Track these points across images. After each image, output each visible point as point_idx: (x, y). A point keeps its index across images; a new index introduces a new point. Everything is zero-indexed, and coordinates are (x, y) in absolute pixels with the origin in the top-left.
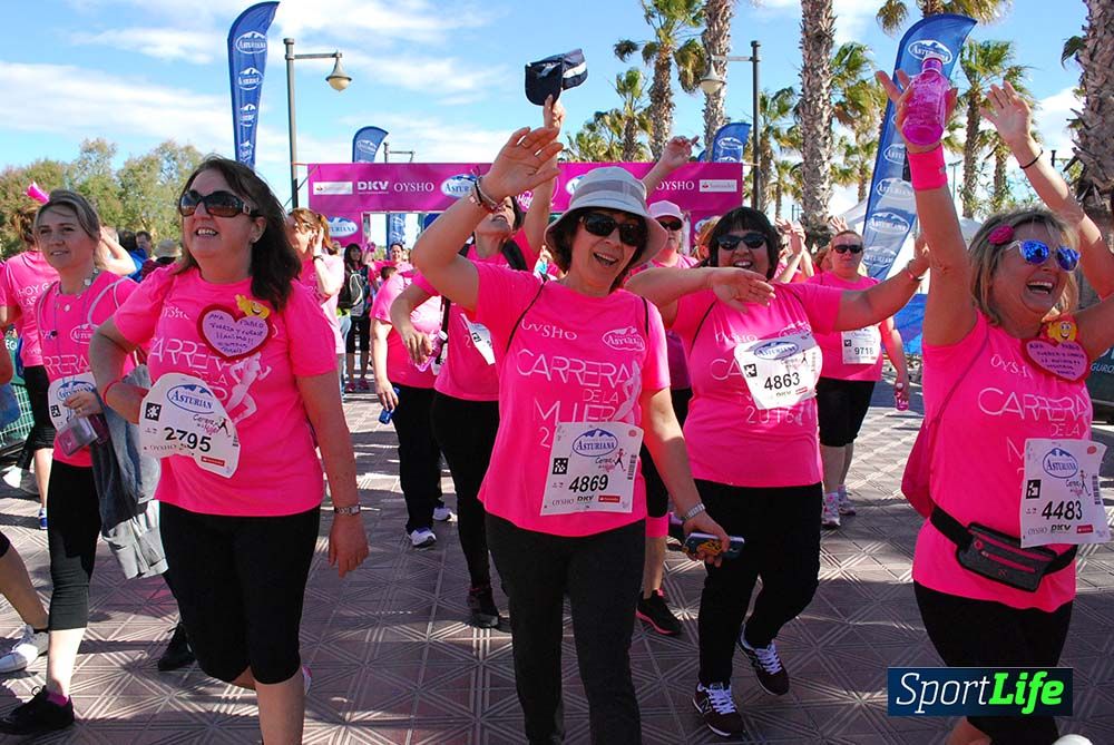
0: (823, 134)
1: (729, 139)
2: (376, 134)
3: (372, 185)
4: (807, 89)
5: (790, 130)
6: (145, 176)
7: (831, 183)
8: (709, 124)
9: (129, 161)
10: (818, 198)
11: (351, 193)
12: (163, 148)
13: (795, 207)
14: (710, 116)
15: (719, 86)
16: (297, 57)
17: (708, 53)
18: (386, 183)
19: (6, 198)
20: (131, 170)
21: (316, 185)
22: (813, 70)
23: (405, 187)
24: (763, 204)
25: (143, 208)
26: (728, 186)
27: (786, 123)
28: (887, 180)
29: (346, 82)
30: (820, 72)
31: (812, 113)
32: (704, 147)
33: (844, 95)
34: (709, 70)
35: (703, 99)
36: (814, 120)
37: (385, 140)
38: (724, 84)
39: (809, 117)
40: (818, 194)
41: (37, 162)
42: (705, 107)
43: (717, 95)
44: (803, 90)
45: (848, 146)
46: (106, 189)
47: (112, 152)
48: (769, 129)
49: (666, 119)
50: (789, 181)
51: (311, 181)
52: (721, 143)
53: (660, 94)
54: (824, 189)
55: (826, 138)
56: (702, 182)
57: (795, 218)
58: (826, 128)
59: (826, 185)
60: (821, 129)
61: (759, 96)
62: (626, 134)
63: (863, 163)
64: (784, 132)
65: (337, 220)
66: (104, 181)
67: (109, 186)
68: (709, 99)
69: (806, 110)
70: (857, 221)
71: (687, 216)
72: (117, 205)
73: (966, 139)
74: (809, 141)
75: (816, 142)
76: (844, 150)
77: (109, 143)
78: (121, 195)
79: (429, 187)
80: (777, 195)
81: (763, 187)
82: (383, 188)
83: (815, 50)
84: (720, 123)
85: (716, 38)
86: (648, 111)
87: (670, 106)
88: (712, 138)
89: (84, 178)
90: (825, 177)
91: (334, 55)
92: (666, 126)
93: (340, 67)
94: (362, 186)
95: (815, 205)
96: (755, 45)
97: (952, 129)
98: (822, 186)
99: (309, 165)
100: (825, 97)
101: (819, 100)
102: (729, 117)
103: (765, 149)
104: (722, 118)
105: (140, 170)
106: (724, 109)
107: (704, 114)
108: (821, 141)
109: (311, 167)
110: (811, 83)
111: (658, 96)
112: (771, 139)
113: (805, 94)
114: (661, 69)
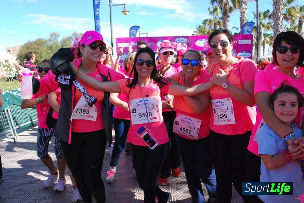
0: (281, 24)
1: (247, 27)
2: (136, 28)
3: (135, 44)
4: (275, 10)
6: (68, 42)
8: (242, 22)
9: (64, 38)
12: (74, 34)
13: (270, 48)
14: (242, 20)
19: (28, 50)
20: (64, 41)
21: (119, 44)
22: (277, 3)
24: (259, 47)
26: (248, 42)
27: (266, 21)
29: (127, 13)
30: (279, 4)
31: (277, 17)
33: (286, 11)
34: (242, 5)
35: (240, 14)
36: (277, 20)
37: (139, 30)
38: (246, 9)
39: (276, 19)
41: (37, 39)
42: (240, 17)
43: (244, 13)
44: (273, 10)
45: (287, 28)
46: (57, 46)
47: (59, 36)
48: (261, 23)
49: (227, 21)
50: (268, 39)
51: (117, 43)
55: (281, 25)
56: (239, 41)
57: (269, 52)
60: (280, 22)
61: (259, 12)
62: (214, 26)
64: (266, 24)
66: (56, 44)
67: (58, 45)
68: (241, 14)
69: (274, 16)
71: (235, 51)
74: (275, 26)
77: (58, 33)
79: (153, 44)
80: (264, 44)
84: (245, 22)
86: (222, 18)
87: (229, 16)
88: (242, 26)
89: (51, 43)
91: (124, 5)
92: (227, 23)
93: (126, 8)
94: (132, 44)
100: (281, 12)
101: (279, 13)
102: (248, 20)
103: (260, 30)
104: (246, 20)
105: (66, 41)
106: (246, 17)
107: (240, 19)
108: (280, 26)
109: (117, 39)
110: (276, 8)
111: (225, 14)
112: (261, 26)
113: (274, 11)
114: (226, 5)
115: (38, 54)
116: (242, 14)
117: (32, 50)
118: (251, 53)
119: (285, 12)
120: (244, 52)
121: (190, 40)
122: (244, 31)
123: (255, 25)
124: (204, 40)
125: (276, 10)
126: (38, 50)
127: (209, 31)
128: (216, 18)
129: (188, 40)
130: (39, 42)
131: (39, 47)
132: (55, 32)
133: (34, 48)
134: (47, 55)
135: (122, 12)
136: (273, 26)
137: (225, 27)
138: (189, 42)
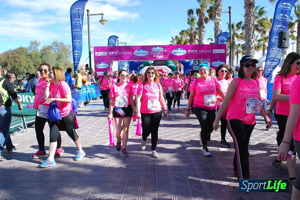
0: (252, 34)
1: (222, 37)
2: (115, 38)
3: (113, 53)
5: (241, 34)
6: (48, 51)
7: (254, 50)
8: (216, 32)
9: (44, 47)
10: (250, 54)
11: (106, 55)
12: (54, 43)
14: (216, 29)
15: (219, 21)
16: (91, 15)
18: (117, 52)
20: (44, 50)
21: (96, 53)
22: (248, 15)
23: (122, 53)
24: (233, 57)
25: (47, 60)
26: (222, 51)
27: (240, 32)
28: (273, 48)
29: (105, 22)
30: (251, 15)
32: (214, 40)
33: (258, 23)
34: (216, 16)
36: (249, 30)
37: (117, 39)
39: (247, 29)
40: (250, 53)
42: (214, 27)
43: (218, 23)
46: (37, 55)
47: (39, 44)
48: (234, 34)
49: (202, 31)
50: (241, 50)
51: (95, 51)
52: (219, 38)
53: (200, 24)
54: (252, 52)
55: (253, 36)
56: (214, 50)
58: (253, 33)
59: (253, 50)
61: (231, 24)
62: (190, 36)
63: (264, 44)
64: (239, 34)
65: (102, 63)
66: (36, 53)
67: (37, 54)
68: (215, 25)
70: (263, 61)
71: (209, 60)
72: (40, 60)
73: (297, 35)
74: (247, 37)
75: (249, 37)
78: (41, 57)
79: (130, 53)
80: (237, 53)
81: (233, 52)
82: (116, 54)
83: (249, 9)
84: (219, 32)
85: (218, 6)
87: (204, 27)
88: (217, 37)
89: (31, 52)
90: (252, 48)
91: (102, 14)
92: (202, 34)
93: (103, 18)
94: (110, 53)
96: (230, 8)
97: (292, 32)
98: (251, 51)
100: (252, 23)
101: (250, 24)
102: (222, 31)
103: (233, 40)
104: (220, 30)
105: (47, 49)
106: (220, 28)
107: (214, 29)
108: (251, 37)
109: (95, 48)
110: (248, 19)
111: (200, 25)
112: (235, 37)
113: (246, 22)
114: (201, 16)
115: (17, 62)
116: (217, 24)
117: (12, 58)
118: (225, 62)
119: (256, 23)
120: (218, 61)
121: (166, 50)
122: (218, 41)
123: (229, 36)
124: (179, 49)
125: (247, 21)
126: (18, 59)
127: (186, 41)
129: (164, 49)
130: (20, 51)
131: (19, 56)
132: (35, 41)
133: (14, 57)
134: (27, 64)
135: (100, 21)
137: (200, 37)
138: (165, 51)
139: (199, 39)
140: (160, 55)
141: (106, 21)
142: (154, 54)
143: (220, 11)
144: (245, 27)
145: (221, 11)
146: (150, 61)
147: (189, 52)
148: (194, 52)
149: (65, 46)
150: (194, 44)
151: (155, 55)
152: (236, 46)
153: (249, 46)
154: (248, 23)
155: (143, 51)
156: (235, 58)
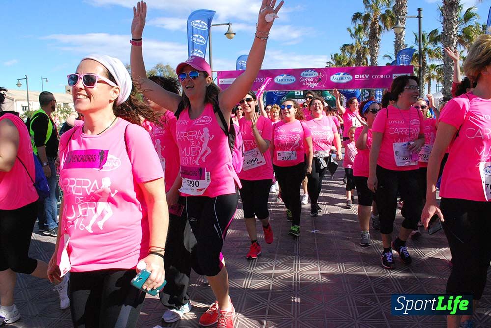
1: (404, 56)
4: (446, 30)
5: (435, 50)
8: (397, 48)
14: (397, 44)
15: (402, 30)
16: (213, 25)
17: (396, 15)
21: (221, 80)
22: (449, 20)
23: (258, 80)
24: (422, 85)
27: (434, 47)
29: (233, 35)
30: (452, 21)
31: (448, 41)
32: (394, 59)
33: (463, 32)
34: (397, 23)
35: (394, 36)
36: (449, 44)
38: (404, 29)
39: (446, 43)
42: (395, 40)
43: (401, 34)
44: (443, 30)
45: (463, 57)
48: (425, 49)
49: (376, 46)
50: (436, 74)
51: (218, 78)
52: (401, 57)
53: (374, 37)
56: (393, 75)
57: (438, 90)
58: (455, 48)
61: (422, 33)
62: (357, 54)
64: (433, 50)
68: (397, 36)
69: (445, 38)
76: (462, 59)
80: (429, 79)
81: (423, 77)
83: (450, 11)
84: (402, 48)
85: (400, 8)
87: (378, 40)
88: (398, 53)
91: (228, 24)
92: (376, 50)
93: (231, 29)
95: (449, 85)
96: (419, 10)
99: (218, 72)
100: (455, 33)
101: (452, 34)
102: (407, 45)
103: (423, 59)
104: (403, 45)
106: (404, 41)
107: (394, 43)
110: (447, 27)
112: (426, 54)
114: (374, 23)
116: (398, 36)
119: (461, 34)
121: (322, 74)
123: (417, 52)
124: (342, 73)
127: (350, 60)
128: (359, 42)
129: (319, 74)
135: (225, 34)
136: (443, 54)
137: (372, 55)
138: (321, 76)
139: (371, 58)
140: (312, 82)
141: (235, 34)
142: (303, 80)
143: (404, 14)
144: (443, 40)
145: (406, 15)
146: (296, 92)
147: (356, 78)
148: (363, 77)
149: (172, 70)
150: (362, 66)
151: (305, 83)
152: (428, 67)
153: (449, 68)
154: (448, 33)
155: (289, 76)
156: (426, 85)
